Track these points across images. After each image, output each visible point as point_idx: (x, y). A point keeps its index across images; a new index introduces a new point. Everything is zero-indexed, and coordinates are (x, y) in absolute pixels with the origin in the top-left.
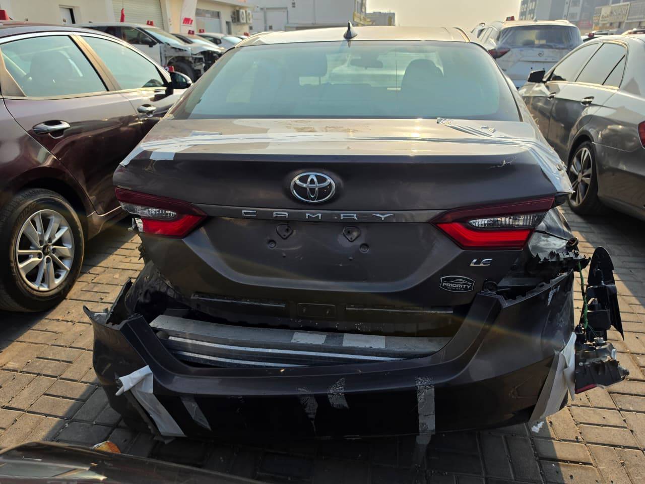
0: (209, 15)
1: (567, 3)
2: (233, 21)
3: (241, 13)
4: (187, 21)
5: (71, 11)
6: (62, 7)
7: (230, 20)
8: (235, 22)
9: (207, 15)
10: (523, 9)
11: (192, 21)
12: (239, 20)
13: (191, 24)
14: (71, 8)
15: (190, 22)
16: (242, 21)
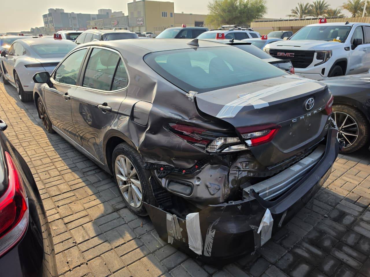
1: (70, 18)
10: (46, 20)
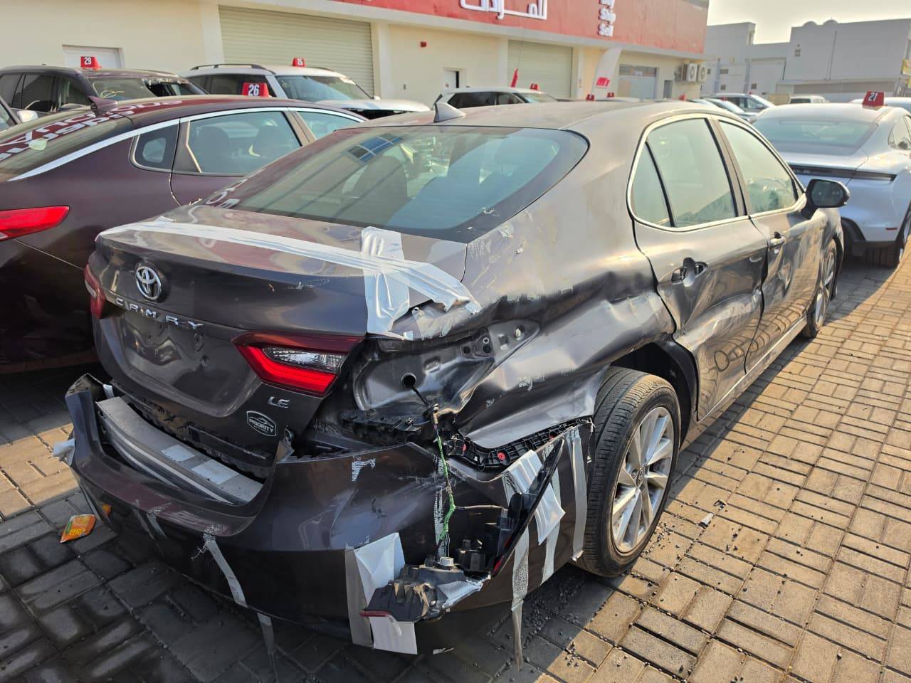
0: (641, 73)
2: (676, 79)
3: (690, 68)
4: (602, 81)
5: (457, 73)
6: (448, 70)
7: (671, 77)
8: (679, 80)
9: (637, 73)
11: (608, 81)
12: (685, 78)
13: (607, 85)
14: (457, 70)
15: (606, 83)
16: (689, 79)
